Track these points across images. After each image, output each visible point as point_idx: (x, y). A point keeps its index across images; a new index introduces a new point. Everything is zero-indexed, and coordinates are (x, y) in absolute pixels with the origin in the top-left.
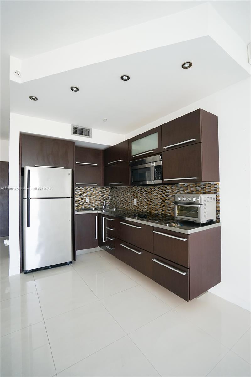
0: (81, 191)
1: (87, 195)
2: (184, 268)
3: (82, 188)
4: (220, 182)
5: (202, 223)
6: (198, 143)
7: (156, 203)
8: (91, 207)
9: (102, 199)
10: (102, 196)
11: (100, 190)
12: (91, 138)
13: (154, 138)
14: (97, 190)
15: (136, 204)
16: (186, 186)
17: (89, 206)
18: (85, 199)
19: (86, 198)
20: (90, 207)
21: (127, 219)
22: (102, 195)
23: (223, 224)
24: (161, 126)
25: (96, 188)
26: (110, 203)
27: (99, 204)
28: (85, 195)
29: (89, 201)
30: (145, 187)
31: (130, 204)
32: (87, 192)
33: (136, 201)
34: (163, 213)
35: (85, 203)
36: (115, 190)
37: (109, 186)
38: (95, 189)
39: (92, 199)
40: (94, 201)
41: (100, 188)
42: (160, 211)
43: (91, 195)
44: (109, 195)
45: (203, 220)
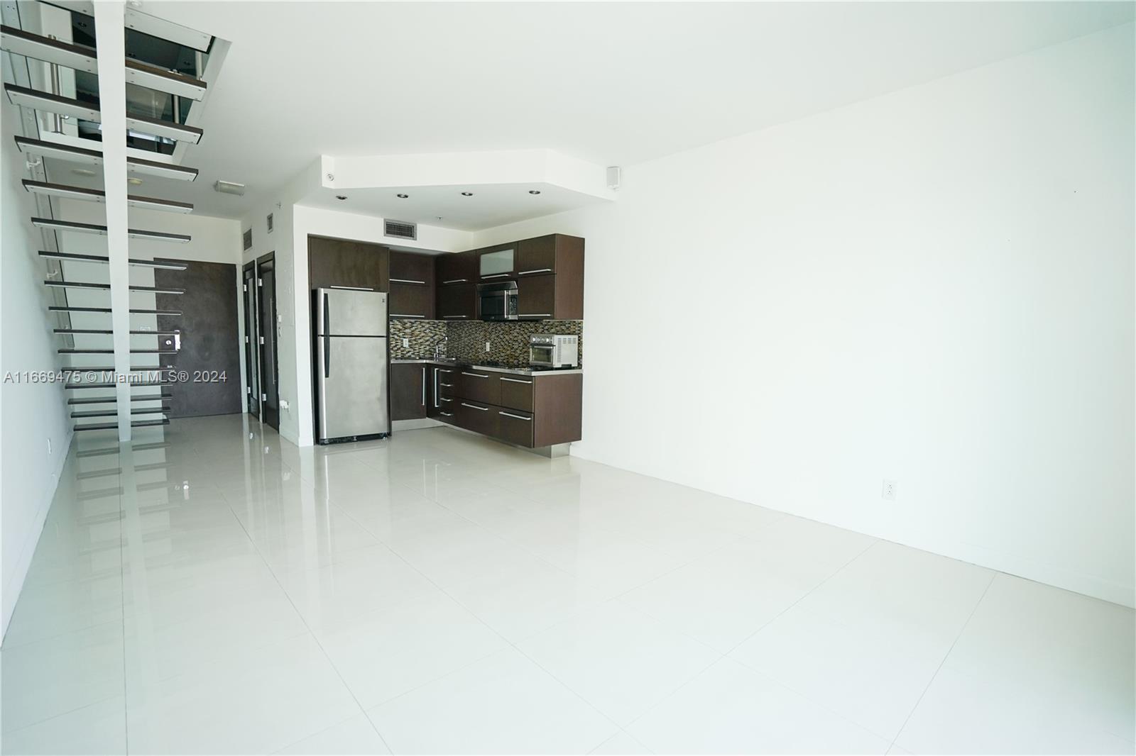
0: (395, 327)
1: (405, 334)
2: (529, 413)
3: (396, 322)
4: (584, 321)
5: (555, 367)
6: (552, 274)
7: (516, 347)
8: (413, 356)
9: (432, 342)
10: (432, 337)
11: (427, 326)
12: (416, 239)
13: (509, 255)
14: (423, 327)
15: (488, 350)
16: (551, 323)
17: (409, 354)
18: (402, 341)
19: (404, 339)
20: (410, 356)
21: (474, 367)
22: (432, 335)
23: (585, 371)
24: (518, 242)
25: (421, 322)
26: (446, 349)
27: (427, 351)
28: (401, 334)
29: (409, 345)
30: (502, 324)
31: (479, 350)
32: (405, 328)
33: (488, 344)
34: (524, 361)
35: (402, 349)
36: (456, 328)
37: (445, 319)
38: (420, 324)
39: (414, 342)
40: (417, 346)
41: (428, 323)
42: (521, 359)
43: (412, 334)
44: (444, 335)
45: (557, 364)
